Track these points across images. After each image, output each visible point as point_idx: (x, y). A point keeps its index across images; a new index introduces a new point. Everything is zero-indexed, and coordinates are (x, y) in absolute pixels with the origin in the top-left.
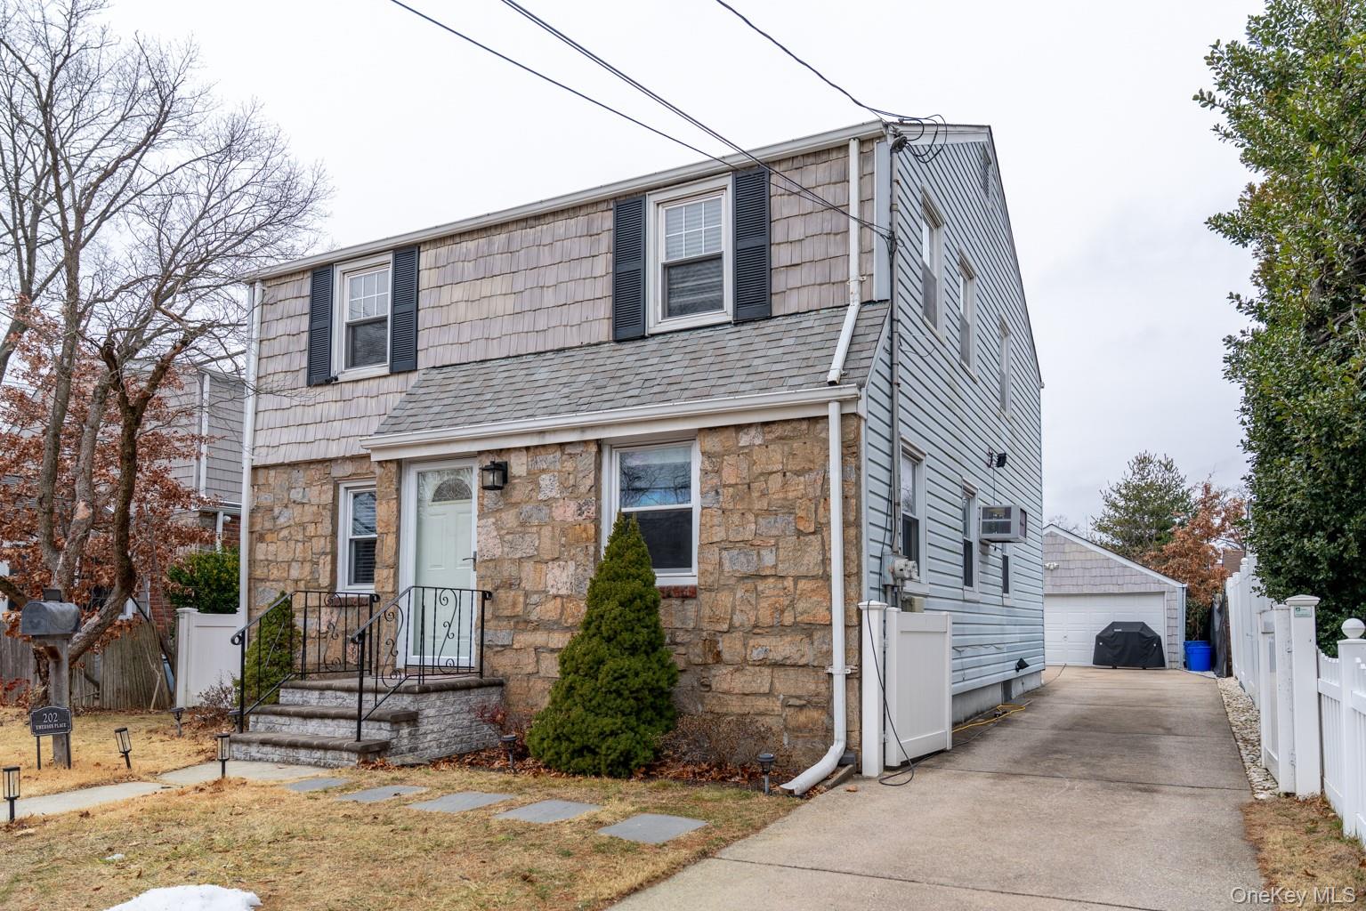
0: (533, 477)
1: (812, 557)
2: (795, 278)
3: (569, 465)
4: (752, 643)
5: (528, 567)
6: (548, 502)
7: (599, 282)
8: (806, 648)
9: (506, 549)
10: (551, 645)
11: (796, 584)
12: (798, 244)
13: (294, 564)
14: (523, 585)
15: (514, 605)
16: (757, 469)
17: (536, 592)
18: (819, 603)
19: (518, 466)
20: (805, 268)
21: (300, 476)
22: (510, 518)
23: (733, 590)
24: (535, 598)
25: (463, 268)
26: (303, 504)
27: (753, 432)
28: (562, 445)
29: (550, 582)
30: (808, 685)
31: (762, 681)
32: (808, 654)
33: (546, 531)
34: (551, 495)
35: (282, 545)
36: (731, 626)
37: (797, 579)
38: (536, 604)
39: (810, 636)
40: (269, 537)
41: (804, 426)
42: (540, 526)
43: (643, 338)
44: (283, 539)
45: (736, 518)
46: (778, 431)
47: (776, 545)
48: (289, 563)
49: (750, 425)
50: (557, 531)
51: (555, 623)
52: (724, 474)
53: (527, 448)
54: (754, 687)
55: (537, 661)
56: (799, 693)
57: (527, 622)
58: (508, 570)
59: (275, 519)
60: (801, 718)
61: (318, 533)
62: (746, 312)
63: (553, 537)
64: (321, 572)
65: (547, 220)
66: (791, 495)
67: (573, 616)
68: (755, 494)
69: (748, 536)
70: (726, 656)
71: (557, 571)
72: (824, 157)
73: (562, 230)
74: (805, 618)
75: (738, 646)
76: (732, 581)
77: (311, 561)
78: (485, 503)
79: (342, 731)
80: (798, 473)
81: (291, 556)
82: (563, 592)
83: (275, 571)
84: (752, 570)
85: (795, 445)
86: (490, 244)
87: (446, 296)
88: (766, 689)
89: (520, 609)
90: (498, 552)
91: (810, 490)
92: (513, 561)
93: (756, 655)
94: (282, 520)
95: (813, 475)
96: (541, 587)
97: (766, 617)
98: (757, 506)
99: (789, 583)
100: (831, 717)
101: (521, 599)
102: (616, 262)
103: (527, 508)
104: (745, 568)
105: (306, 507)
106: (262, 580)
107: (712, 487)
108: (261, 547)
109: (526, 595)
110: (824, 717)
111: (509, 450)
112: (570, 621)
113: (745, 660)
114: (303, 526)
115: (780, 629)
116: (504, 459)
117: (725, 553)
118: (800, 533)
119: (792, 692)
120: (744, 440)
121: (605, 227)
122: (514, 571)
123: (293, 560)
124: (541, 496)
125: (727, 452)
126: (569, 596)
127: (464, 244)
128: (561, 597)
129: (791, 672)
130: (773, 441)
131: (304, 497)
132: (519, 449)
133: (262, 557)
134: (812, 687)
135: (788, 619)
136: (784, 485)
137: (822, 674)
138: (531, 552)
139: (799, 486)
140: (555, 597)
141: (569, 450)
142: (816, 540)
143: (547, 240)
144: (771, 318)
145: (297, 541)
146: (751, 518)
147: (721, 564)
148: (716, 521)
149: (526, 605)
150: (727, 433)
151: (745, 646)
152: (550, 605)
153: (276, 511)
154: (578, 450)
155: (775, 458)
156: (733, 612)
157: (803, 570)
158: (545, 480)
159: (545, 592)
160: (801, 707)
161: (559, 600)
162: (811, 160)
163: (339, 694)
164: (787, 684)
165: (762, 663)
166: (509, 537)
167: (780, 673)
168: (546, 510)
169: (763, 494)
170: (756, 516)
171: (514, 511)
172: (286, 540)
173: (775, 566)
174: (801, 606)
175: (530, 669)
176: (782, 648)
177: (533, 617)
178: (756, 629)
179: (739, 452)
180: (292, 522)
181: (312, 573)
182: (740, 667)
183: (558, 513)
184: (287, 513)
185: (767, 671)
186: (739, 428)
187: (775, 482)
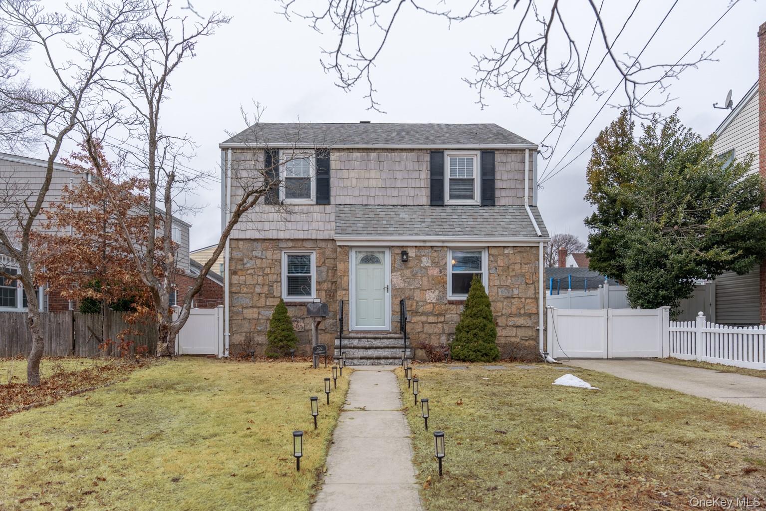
0: (418, 258)
1: (531, 292)
2: (503, 193)
3: (435, 254)
4: (509, 319)
5: (417, 292)
6: (426, 268)
7: (422, 182)
8: (529, 321)
9: (406, 285)
10: (429, 321)
11: (525, 301)
12: (505, 182)
13: (257, 286)
14: (415, 298)
15: (412, 306)
16: (511, 262)
17: (422, 301)
18: (533, 307)
19: (412, 253)
20: (507, 190)
21: (259, 245)
22: (407, 273)
23: (503, 302)
24: (421, 304)
25: (354, 164)
26: (262, 259)
27: (510, 249)
28: (432, 247)
29: (428, 298)
30: (529, 333)
31: (513, 332)
32: (529, 323)
33: (425, 279)
34: (427, 265)
35: (249, 277)
36: (502, 314)
37: (526, 299)
38: (421, 306)
39: (530, 317)
40: (240, 273)
41: (528, 248)
42: (422, 276)
43: (443, 206)
44: (249, 274)
45: (504, 278)
46: (519, 249)
47: (518, 287)
48: (254, 286)
49: (508, 247)
50: (430, 279)
51: (430, 313)
52: (499, 262)
53: (416, 247)
54: (510, 334)
55: (423, 327)
56: (526, 335)
57: (417, 312)
58: (408, 293)
59: (243, 264)
60: (527, 343)
61: (272, 272)
62: (486, 202)
63: (428, 281)
64: (275, 290)
65: (397, 151)
66: (523, 271)
67: (439, 310)
68: (511, 270)
69: (508, 284)
70: (500, 324)
71: (431, 294)
72: (515, 152)
73: (405, 157)
74: (529, 311)
75: (504, 320)
76: (502, 299)
77: (268, 285)
78: (396, 266)
79: (398, 352)
80: (525, 264)
81: (255, 282)
82: (433, 301)
83: (245, 289)
84: (510, 295)
85: (524, 255)
86: (368, 156)
87: (345, 174)
88: (514, 334)
89: (414, 307)
90: (402, 286)
91: (530, 270)
92: (411, 290)
93: (511, 323)
94: (248, 265)
95: (531, 265)
96: (423, 300)
97: (514, 310)
98: (511, 274)
99: (523, 300)
100: (538, 343)
101: (415, 304)
102: (431, 174)
103: (416, 269)
104: (506, 294)
105: (264, 260)
106: (236, 293)
107: (494, 267)
108: (235, 278)
109: (417, 302)
110: (535, 343)
111: (407, 246)
112: (437, 312)
113: (507, 325)
114: (263, 269)
115: (520, 315)
116: (405, 250)
117: (499, 289)
118: (527, 284)
119: (523, 335)
120: (506, 251)
121: (425, 159)
122: (411, 293)
123: (257, 284)
124: (422, 265)
125: (500, 255)
126: (436, 303)
127: (354, 153)
128: (433, 303)
129: (523, 329)
130: (516, 253)
131: (262, 255)
132: (412, 246)
133: (236, 282)
134: (530, 333)
135: (522, 311)
136: (521, 267)
137: (534, 329)
138: (418, 286)
139: (526, 268)
140: (430, 303)
141: (435, 249)
142: (532, 286)
143: (398, 160)
144: (494, 206)
145: (259, 275)
146: (509, 278)
147: (498, 293)
148: (496, 278)
149: (417, 306)
150: (500, 248)
151: (507, 321)
152: (428, 306)
153: (245, 261)
154: (440, 249)
155: (518, 258)
156: (503, 309)
157: (528, 296)
158: (424, 259)
159: (426, 302)
160: (527, 340)
161: (432, 304)
162: (510, 152)
163: (369, 340)
164: (521, 333)
165: (513, 326)
166: (408, 280)
167: (519, 329)
168: (424, 270)
169: (513, 270)
170: (511, 277)
171: (409, 270)
172: (252, 275)
173: (518, 294)
174: (527, 307)
175: (419, 330)
176: (521, 321)
177: (420, 310)
178: (510, 315)
179: (504, 255)
180: (255, 266)
181: (269, 290)
182: (504, 328)
183: (430, 272)
184: (252, 262)
185: (514, 329)
186: (504, 247)
187: (517, 267)
